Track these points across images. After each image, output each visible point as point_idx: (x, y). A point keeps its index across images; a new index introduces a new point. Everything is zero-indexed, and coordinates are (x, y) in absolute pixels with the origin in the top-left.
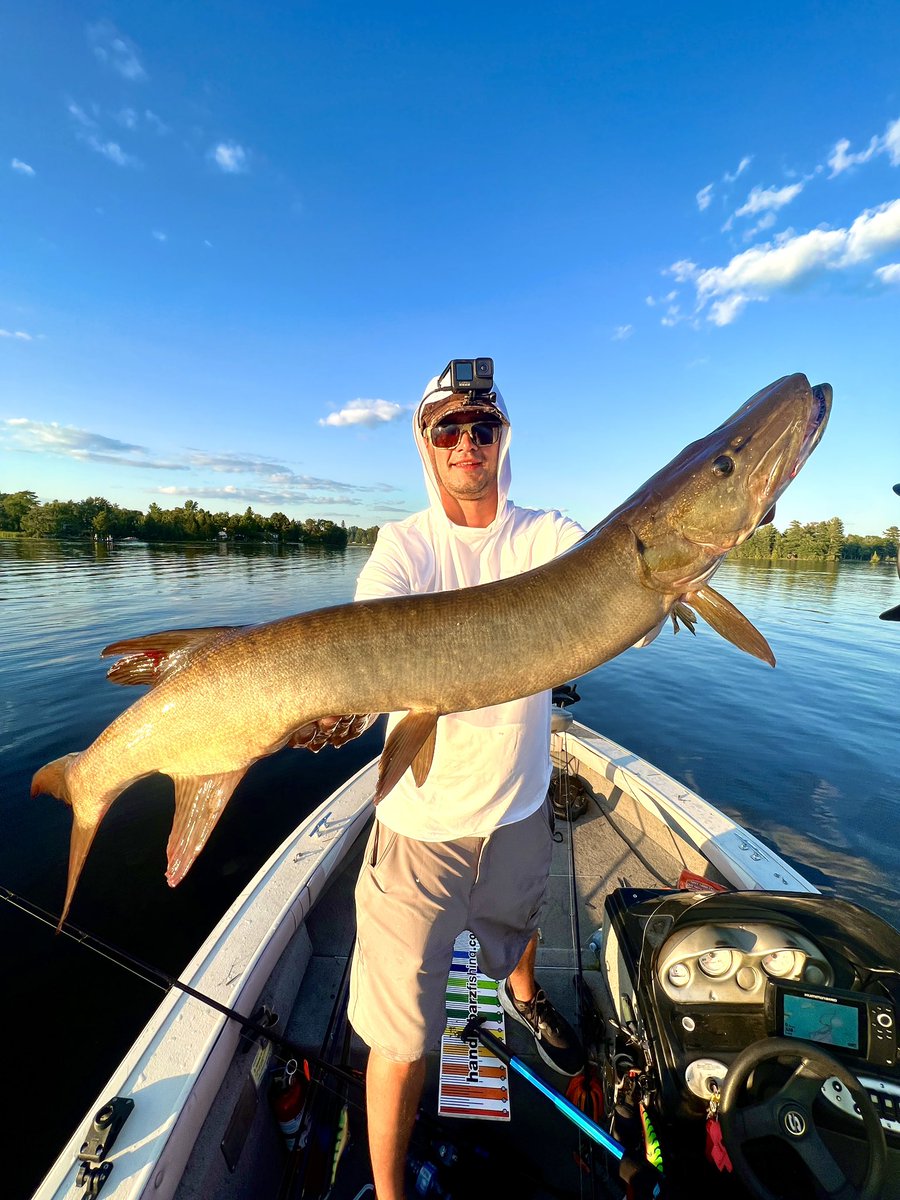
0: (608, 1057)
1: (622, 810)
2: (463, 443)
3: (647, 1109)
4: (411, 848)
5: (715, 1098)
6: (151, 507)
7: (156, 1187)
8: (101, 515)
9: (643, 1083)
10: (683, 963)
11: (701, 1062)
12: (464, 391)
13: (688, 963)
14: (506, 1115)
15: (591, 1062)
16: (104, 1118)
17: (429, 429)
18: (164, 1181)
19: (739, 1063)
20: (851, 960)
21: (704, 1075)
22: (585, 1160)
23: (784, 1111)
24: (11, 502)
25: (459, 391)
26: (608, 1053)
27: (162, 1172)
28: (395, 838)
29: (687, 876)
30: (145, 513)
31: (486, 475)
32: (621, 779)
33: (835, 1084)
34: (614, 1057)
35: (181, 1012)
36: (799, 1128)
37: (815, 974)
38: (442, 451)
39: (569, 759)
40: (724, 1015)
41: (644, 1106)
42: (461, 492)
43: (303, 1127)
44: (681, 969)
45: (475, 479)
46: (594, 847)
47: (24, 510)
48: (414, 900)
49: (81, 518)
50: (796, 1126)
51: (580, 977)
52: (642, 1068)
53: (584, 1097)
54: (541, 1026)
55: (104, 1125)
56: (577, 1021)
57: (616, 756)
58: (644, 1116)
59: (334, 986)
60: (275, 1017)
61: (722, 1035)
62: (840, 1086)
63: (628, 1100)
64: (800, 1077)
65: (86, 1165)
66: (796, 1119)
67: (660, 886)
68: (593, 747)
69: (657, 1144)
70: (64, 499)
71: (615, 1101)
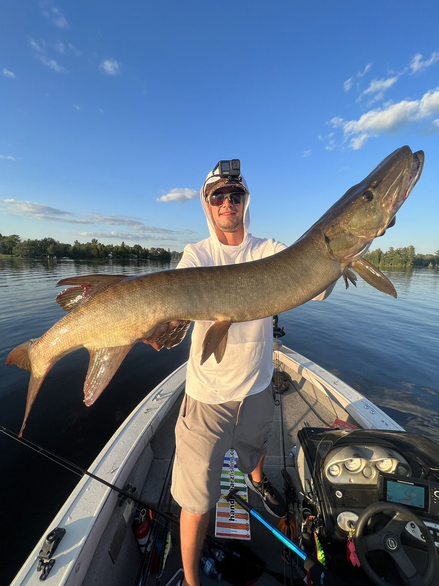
0: (299, 510)
1: (305, 389)
2: (226, 203)
3: (318, 535)
4: (203, 407)
5: (352, 531)
6: (75, 242)
7: (76, 572)
8: (51, 246)
9: (316, 523)
10: (336, 464)
11: (345, 513)
12: (226, 176)
13: (339, 464)
14: (248, 537)
15: (290, 511)
16: (51, 538)
17: (209, 197)
18: (80, 569)
19: (364, 514)
20: (420, 464)
21: (347, 520)
22: (286, 558)
23: (387, 537)
24: (8, 240)
25: (223, 177)
26: (298, 507)
27: (79, 564)
28: (195, 402)
29: (338, 421)
30: (72, 245)
31: (237, 219)
32: (305, 374)
33: (412, 524)
34: (301, 509)
35: (89, 486)
36: (394, 546)
37: (402, 470)
38: (215, 208)
39: (280, 363)
40: (357, 490)
41: (316, 534)
42: (225, 228)
43: (149, 542)
44: (335, 468)
45: (232, 221)
46: (292, 407)
47: (14, 244)
48: (205, 434)
49: (41, 248)
50: (392, 545)
51: (285, 470)
52: (316, 515)
53: (286, 528)
54: (266, 494)
55: (51, 541)
56: (283, 491)
57: (303, 362)
58: (316, 538)
59: (164, 474)
60: (135, 489)
61: (356, 500)
62: (415, 526)
63: (309, 531)
64: (395, 521)
65: (42, 561)
66: (392, 541)
67: (325, 426)
68: (291, 357)
69: (322, 552)
70: (33, 239)
71: (302, 531)
